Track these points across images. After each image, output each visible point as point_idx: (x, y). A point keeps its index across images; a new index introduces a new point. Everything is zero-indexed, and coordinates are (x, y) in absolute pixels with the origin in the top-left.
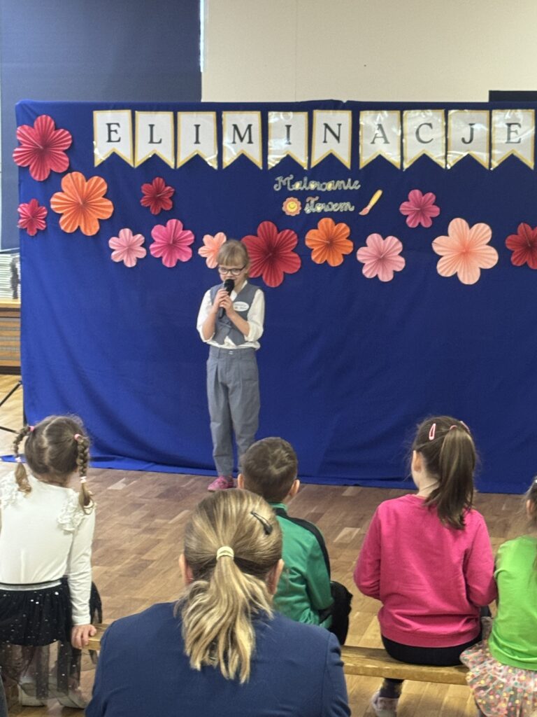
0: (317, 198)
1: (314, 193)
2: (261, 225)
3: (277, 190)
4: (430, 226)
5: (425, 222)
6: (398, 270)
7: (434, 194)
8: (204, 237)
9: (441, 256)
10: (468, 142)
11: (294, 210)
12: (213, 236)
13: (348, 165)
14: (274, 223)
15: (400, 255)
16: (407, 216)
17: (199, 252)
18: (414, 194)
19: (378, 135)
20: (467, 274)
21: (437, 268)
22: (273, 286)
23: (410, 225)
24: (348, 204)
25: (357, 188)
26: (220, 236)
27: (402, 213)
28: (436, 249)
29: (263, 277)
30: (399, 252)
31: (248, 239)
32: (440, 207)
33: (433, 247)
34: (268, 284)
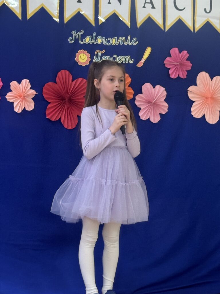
0: (104, 51)
1: (101, 47)
2: (59, 73)
3: (71, 42)
4: (186, 77)
5: (183, 75)
6: (164, 113)
7: (188, 52)
8: (11, 84)
9: (194, 102)
10: (209, 13)
11: (85, 60)
12: (19, 82)
13: (128, 23)
14: (70, 72)
15: (165, 100)
16: (170, 69)
17: (7, 97)
18: (174, 51)
19: (147, 1)
20: (211, 115)
21: (191, 112)
22: (70, 128)
23: (173, 76)
24: (129, 57)
25: (135, 44)
26: (26, 82)
27: (166, 66)
28: (191, 96)
29: (62, 121)
30: (164, 98)
31: (49, 86)
32: (191, 63)
33: (188, 94)
34: (66, 126)
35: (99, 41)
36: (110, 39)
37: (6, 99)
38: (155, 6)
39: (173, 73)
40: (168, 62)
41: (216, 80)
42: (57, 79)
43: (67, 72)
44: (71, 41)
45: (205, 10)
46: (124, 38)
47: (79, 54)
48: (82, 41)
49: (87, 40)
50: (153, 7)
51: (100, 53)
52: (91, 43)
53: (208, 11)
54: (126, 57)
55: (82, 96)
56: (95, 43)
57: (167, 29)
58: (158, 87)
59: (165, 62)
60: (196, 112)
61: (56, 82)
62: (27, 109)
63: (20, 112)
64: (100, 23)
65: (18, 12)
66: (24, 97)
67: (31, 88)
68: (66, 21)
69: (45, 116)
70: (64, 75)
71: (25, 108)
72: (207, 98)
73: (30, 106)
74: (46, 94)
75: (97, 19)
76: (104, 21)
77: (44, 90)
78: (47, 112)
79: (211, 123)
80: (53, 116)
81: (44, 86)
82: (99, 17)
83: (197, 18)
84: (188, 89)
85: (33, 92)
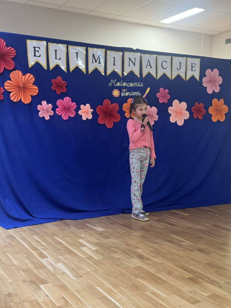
0: (126, 90)
2: (104, 101)
4: (167, 102)
5: (166, 101)
6: (156, 120)
7: (168, 90)
8: (81, 106)
9: (171, 115)
10: (179, 70)
11: (117, 94)
12: (85, 105)
13: (139, 76)
14: (109, 100)
15: (157, 114)
16: (159, 98)
17: (79, 112)
18: (162, 89)
19: (148, 64)
20: (180, 122)
21: (170, 119)
22: (110, 128)
23: (160, 102)
24: (139, 93)
25: (142, 86)
26: (88, 105)
27: (157, 97)
28: (169, 112)
29: (106, 124)
30: (156, 113)
31: (99, 107)
32: (170, 95)
33: (168, 111)
34: (107, 127)
35: (124, 85)
36: (129, 83)
37: (78, 113)
38: (152, 67)
39: (161, 100)
40: (158, 95)
41: (182, 104)
42: (103, 104)
43: (108, 100)
44: (110, 85)
45: (177, 68)
46: (136, 83)
47: (114, 91)
48: (116, 85)
49: (118, 84)
50: (151, 67)
51: (124, 91)
52: (120, 86)
53: (179, 69)
54: (137, 92)
55: (116, 112)
56: (122, 86)
57: (158, 79)
58: (153, 107)
59: (157, 95)
60: (172, 120)
61: (103, 105)
62: (88, 118)
63: (85, 120)
64: (125, 76)
65: (84, 71)
66: (87, 113)
67: (90, 108)
68: (107, 75)
69: (98, 122)
70: (107, 101)
71: (87, 118)
72: (178, 113)
73: (90, 117)
74: (98, 111)
75: (123, 74)
76: (126, 74)
77: (97, 109)
78: (98, 120)
79: (179, 125)
80: (101, 122)
81: (97, 107)
82: (124, 73)
83: (173, 73)
84: (169, 108)
85: (92, 110)
